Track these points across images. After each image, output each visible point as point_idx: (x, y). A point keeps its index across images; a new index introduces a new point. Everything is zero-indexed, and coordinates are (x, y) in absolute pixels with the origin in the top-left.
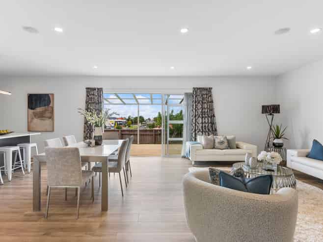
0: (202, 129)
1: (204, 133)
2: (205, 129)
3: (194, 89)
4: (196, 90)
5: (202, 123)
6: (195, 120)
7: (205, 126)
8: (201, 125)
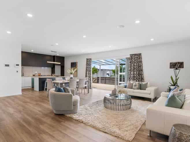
0: (133, 78)
1: (134, 80)
2: (135, 78)
3: (131, 55)
4: (132, 55)
5: (133, 74)
6: (130, 72)
7: (135, 76)
8: (133, 75)
